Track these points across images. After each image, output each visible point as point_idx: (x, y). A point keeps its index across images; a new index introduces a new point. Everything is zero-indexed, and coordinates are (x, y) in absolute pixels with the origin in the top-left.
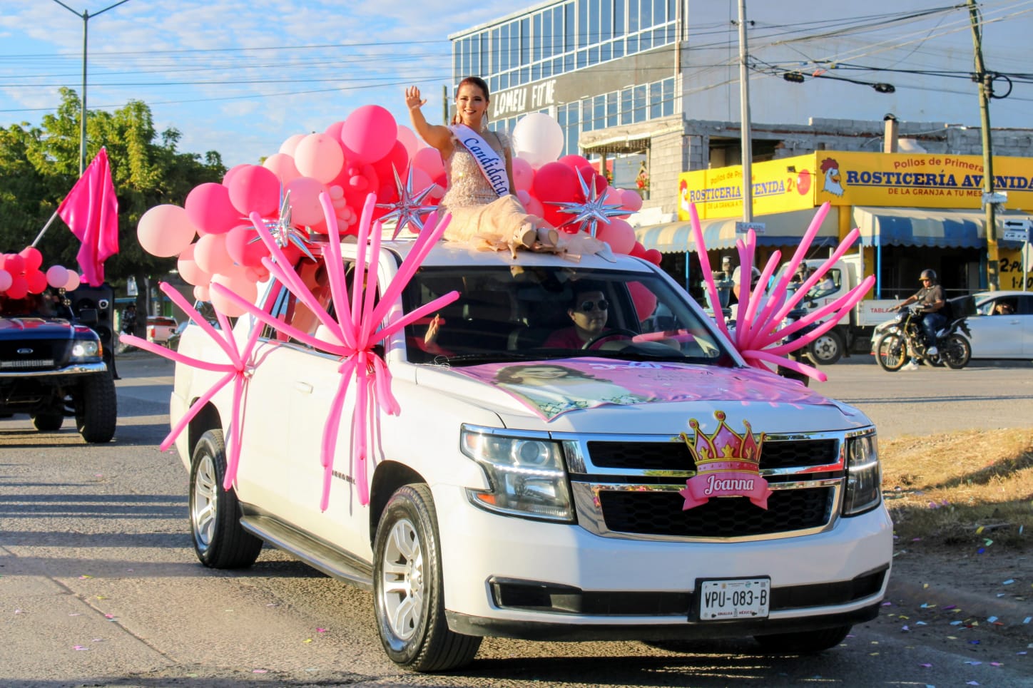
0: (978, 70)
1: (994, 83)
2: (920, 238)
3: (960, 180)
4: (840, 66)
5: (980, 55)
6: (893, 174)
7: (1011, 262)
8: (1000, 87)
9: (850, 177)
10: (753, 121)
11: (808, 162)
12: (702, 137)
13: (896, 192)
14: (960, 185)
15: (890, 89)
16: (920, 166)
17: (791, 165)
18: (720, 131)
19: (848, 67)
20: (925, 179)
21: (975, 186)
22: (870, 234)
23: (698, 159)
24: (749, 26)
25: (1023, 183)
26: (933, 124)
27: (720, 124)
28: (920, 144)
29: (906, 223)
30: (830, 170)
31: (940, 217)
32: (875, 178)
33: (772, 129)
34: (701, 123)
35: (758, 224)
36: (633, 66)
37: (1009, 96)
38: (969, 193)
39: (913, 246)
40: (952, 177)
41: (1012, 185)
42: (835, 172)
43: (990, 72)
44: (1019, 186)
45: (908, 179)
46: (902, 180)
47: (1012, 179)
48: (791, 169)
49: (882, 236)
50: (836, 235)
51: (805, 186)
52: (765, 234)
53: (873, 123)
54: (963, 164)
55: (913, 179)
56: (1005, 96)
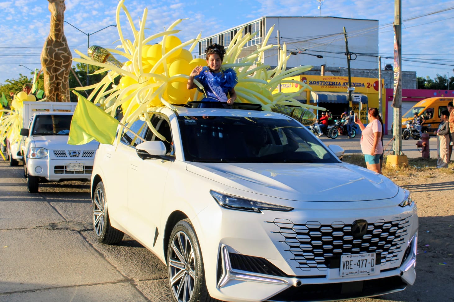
0: (347, 52)
1: (351, 56)
2: (330, 100)
3: (342, 84)
4: (306, 50)
5: (347, 47)
6: (322, 82)
7: (357, 108)
8: (353, 57)
9: (310, 82)
11: (299, 78)
13: (323, 87)
14: (342, 85)
15: (321, 57)
16: (331, 80)
17: (293, 79)
19: (309, 50)
20: (332, 83)
21: (346, 85)
22: (316, 99)
24: (281, 38)
25: (360, 84)
26: (336, 67)
28: (332, 73)
29: (326, 96)
30: (304, 80)
31: (336, 94)
32: (317, 83)
36: (250, 50)
37: (356, 59)
38: (344, 88)
39: (328, 103)
40: (340, 83)
41: (357, 85)
42: (306, 81)
43: (350, 53)
44: (359, 85)
45: (327, 83)
46: (325, 83)
47: (357, 83)
49: (318, 100)
51: (297, 85)
53: (319, 67)
54: (343, 79)
55: (328, 83)
56: (355, 59)
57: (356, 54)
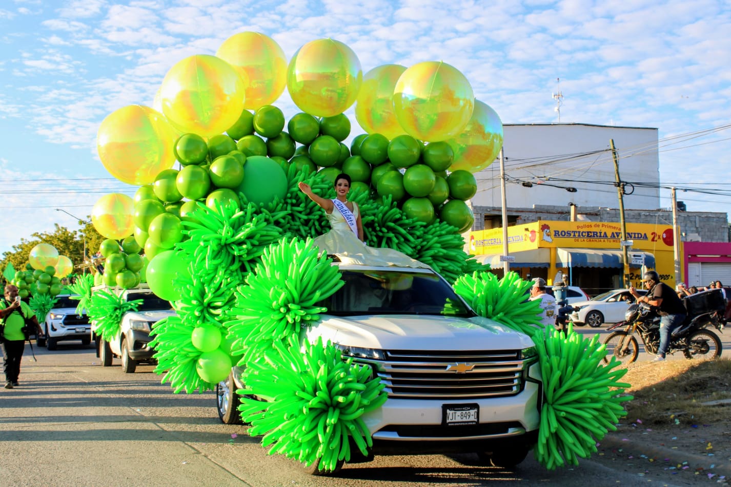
0: (617, 181)
1: (625, 187)
2: (591, 263)
3: (609, 235)
4: (551, 179)
5: (618, 173)
6: (576, 232)
7: (635, 275)
8: (628, 189)
9: (555, 233)
10: (508, 206)
11: (535, 226)
12: (481, 214)
13: (578, 241)
14: (609, 237)
15: (574, 190)
16: (590, 228)
17: (526, 228)
18: (489, 211)
19: (555, 179)
20: (592, 234)
21: (616, 238)
22: (566, 261)
23: (479, 225)
24: (505, 160)
25: (640, 236)
26: (593, 207)
27: (489, 208)
28: (587, 217)
29: (584, 256)
30: (546, 230)
31: (600, 253)
32: (566, 234)
33: (515, 210)
34: (481, 207)
35: (511, 257)
37: (633, 193)
38: (614, 241)
39: (588, 267)
40: (605, 233)
41: (635, 237)
42: (548, 231)
43: (623, 182)
44: (638, 237)
45: (584, 234)
46: (581, 234)
47: (635, 234)
48: (527, 230)
49: (572, 262)
50: (549, 262)
51: (533, 238)
52: (515, 262)
53: (564, 207)
54: (610, 227)
55: (586, 234)
56: (631, 194)
57: (634, 185)
